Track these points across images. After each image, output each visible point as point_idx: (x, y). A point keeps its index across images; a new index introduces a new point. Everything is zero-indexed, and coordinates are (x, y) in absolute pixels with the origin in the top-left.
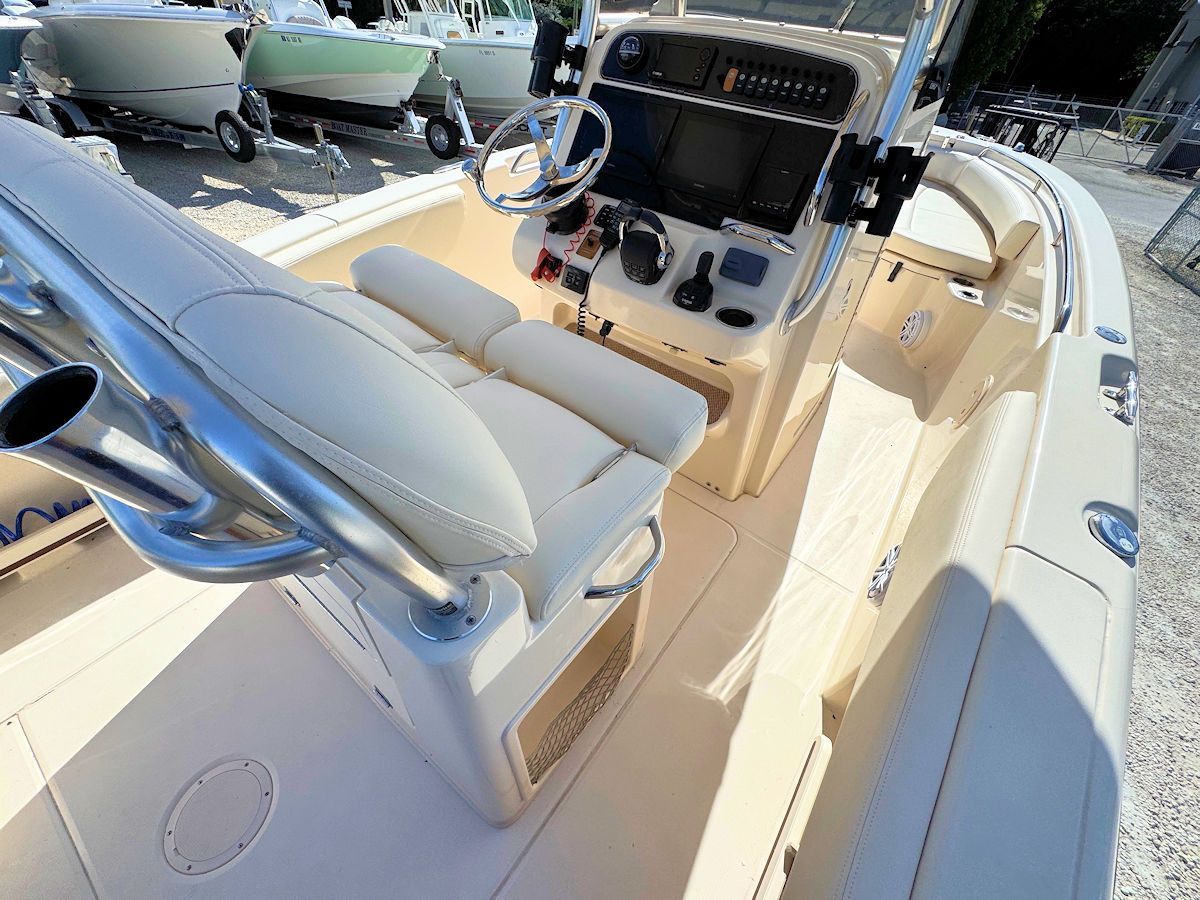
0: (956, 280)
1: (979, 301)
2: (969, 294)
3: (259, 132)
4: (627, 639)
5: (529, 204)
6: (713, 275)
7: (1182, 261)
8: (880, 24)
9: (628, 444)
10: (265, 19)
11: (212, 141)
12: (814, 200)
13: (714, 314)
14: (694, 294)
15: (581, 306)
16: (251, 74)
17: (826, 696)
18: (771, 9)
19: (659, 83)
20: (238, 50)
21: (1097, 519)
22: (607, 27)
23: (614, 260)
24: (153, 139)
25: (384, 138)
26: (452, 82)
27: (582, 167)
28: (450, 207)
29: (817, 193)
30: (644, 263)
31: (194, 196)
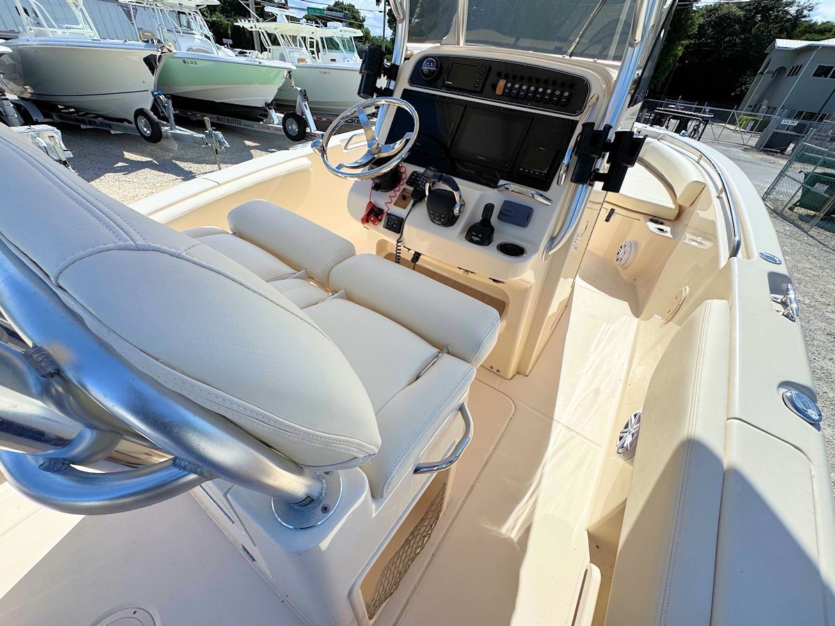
0: (651, 220)
1: (669, 235)
2: (662, 230)
3: (165, 123)
4: (441, 494)
5: (359, 171)
6: (494, 220)
7: (786, 206)
8: (597, 52)
9: (443, 348)
10: (172, 49)
11: (131, 129)
12: (563, 168)
13: (496, 247)
14: (480, 233)
15: (398, 242)
16: (160, 85)
17: (590, 530)
18: (522, 42)
19: (450, 89)
20: (152, 69)
21: (788, 394)
22: (412, 52)
23: (422, 210)
24: (88, 127)
25: (253, 127)
26: (301, 91)
27: (398, 145)
28: (301, 173)
29: (566, 163)
30: (444, 212)
31: (116, 165)
